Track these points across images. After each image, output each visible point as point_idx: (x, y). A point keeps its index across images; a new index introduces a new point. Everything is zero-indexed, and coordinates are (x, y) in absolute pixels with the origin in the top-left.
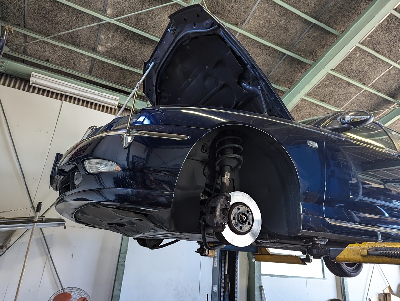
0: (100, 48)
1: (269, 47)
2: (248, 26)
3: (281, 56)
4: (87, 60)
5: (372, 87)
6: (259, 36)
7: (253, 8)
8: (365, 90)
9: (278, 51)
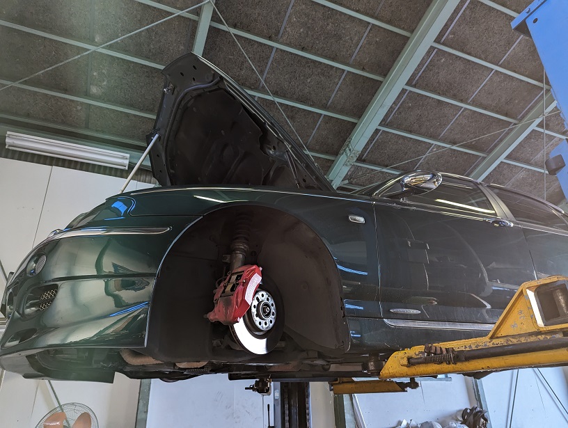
0: (94, 90)
1: (320, 63)
2: (285, 38)
3: (339, 74)
4: (79, 108)
5: (474, 103)
6: (303, 49)
7: (286, 12)
8: (466, 109)
9: (334, 67)
